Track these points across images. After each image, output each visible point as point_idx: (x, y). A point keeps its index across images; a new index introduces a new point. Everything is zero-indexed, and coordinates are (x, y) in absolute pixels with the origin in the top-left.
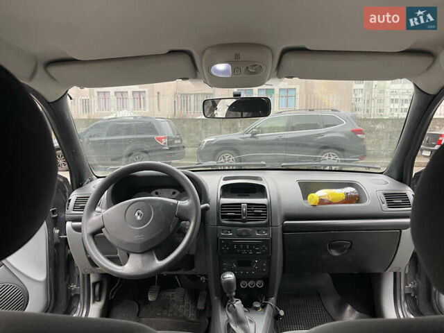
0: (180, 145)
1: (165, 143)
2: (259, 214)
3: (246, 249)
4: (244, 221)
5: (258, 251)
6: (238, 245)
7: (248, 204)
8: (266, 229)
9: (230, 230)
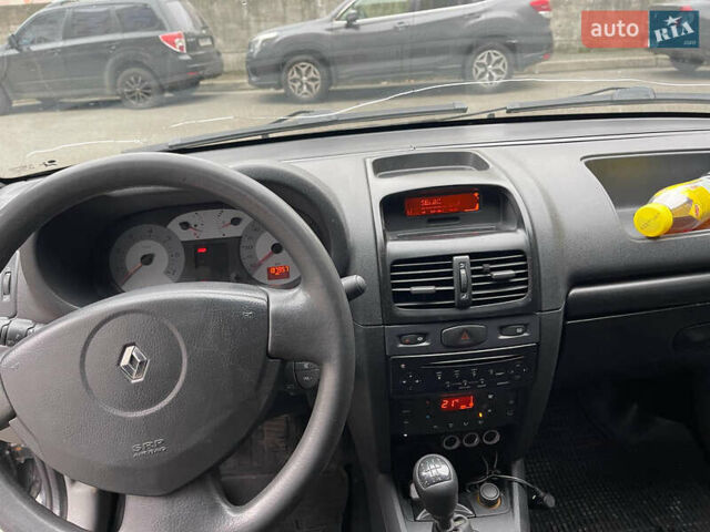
0: (212, 50)
1: (181, 48)
2: (505, 282)
3: (470, 378)
4: (464, 305)
5: (501, 378)
6: (448, 371)
7: (473, 255)
8: (525, 320)
9: (420, 334)
